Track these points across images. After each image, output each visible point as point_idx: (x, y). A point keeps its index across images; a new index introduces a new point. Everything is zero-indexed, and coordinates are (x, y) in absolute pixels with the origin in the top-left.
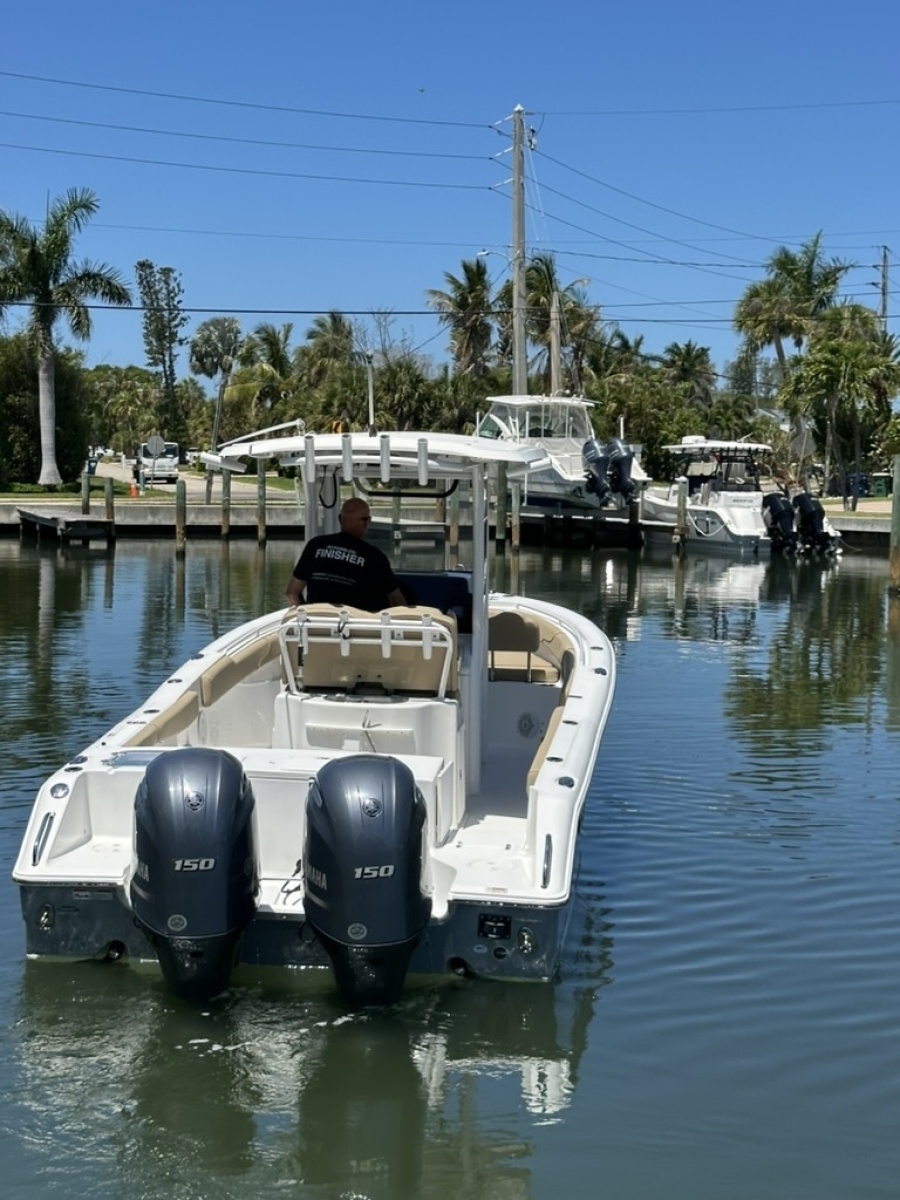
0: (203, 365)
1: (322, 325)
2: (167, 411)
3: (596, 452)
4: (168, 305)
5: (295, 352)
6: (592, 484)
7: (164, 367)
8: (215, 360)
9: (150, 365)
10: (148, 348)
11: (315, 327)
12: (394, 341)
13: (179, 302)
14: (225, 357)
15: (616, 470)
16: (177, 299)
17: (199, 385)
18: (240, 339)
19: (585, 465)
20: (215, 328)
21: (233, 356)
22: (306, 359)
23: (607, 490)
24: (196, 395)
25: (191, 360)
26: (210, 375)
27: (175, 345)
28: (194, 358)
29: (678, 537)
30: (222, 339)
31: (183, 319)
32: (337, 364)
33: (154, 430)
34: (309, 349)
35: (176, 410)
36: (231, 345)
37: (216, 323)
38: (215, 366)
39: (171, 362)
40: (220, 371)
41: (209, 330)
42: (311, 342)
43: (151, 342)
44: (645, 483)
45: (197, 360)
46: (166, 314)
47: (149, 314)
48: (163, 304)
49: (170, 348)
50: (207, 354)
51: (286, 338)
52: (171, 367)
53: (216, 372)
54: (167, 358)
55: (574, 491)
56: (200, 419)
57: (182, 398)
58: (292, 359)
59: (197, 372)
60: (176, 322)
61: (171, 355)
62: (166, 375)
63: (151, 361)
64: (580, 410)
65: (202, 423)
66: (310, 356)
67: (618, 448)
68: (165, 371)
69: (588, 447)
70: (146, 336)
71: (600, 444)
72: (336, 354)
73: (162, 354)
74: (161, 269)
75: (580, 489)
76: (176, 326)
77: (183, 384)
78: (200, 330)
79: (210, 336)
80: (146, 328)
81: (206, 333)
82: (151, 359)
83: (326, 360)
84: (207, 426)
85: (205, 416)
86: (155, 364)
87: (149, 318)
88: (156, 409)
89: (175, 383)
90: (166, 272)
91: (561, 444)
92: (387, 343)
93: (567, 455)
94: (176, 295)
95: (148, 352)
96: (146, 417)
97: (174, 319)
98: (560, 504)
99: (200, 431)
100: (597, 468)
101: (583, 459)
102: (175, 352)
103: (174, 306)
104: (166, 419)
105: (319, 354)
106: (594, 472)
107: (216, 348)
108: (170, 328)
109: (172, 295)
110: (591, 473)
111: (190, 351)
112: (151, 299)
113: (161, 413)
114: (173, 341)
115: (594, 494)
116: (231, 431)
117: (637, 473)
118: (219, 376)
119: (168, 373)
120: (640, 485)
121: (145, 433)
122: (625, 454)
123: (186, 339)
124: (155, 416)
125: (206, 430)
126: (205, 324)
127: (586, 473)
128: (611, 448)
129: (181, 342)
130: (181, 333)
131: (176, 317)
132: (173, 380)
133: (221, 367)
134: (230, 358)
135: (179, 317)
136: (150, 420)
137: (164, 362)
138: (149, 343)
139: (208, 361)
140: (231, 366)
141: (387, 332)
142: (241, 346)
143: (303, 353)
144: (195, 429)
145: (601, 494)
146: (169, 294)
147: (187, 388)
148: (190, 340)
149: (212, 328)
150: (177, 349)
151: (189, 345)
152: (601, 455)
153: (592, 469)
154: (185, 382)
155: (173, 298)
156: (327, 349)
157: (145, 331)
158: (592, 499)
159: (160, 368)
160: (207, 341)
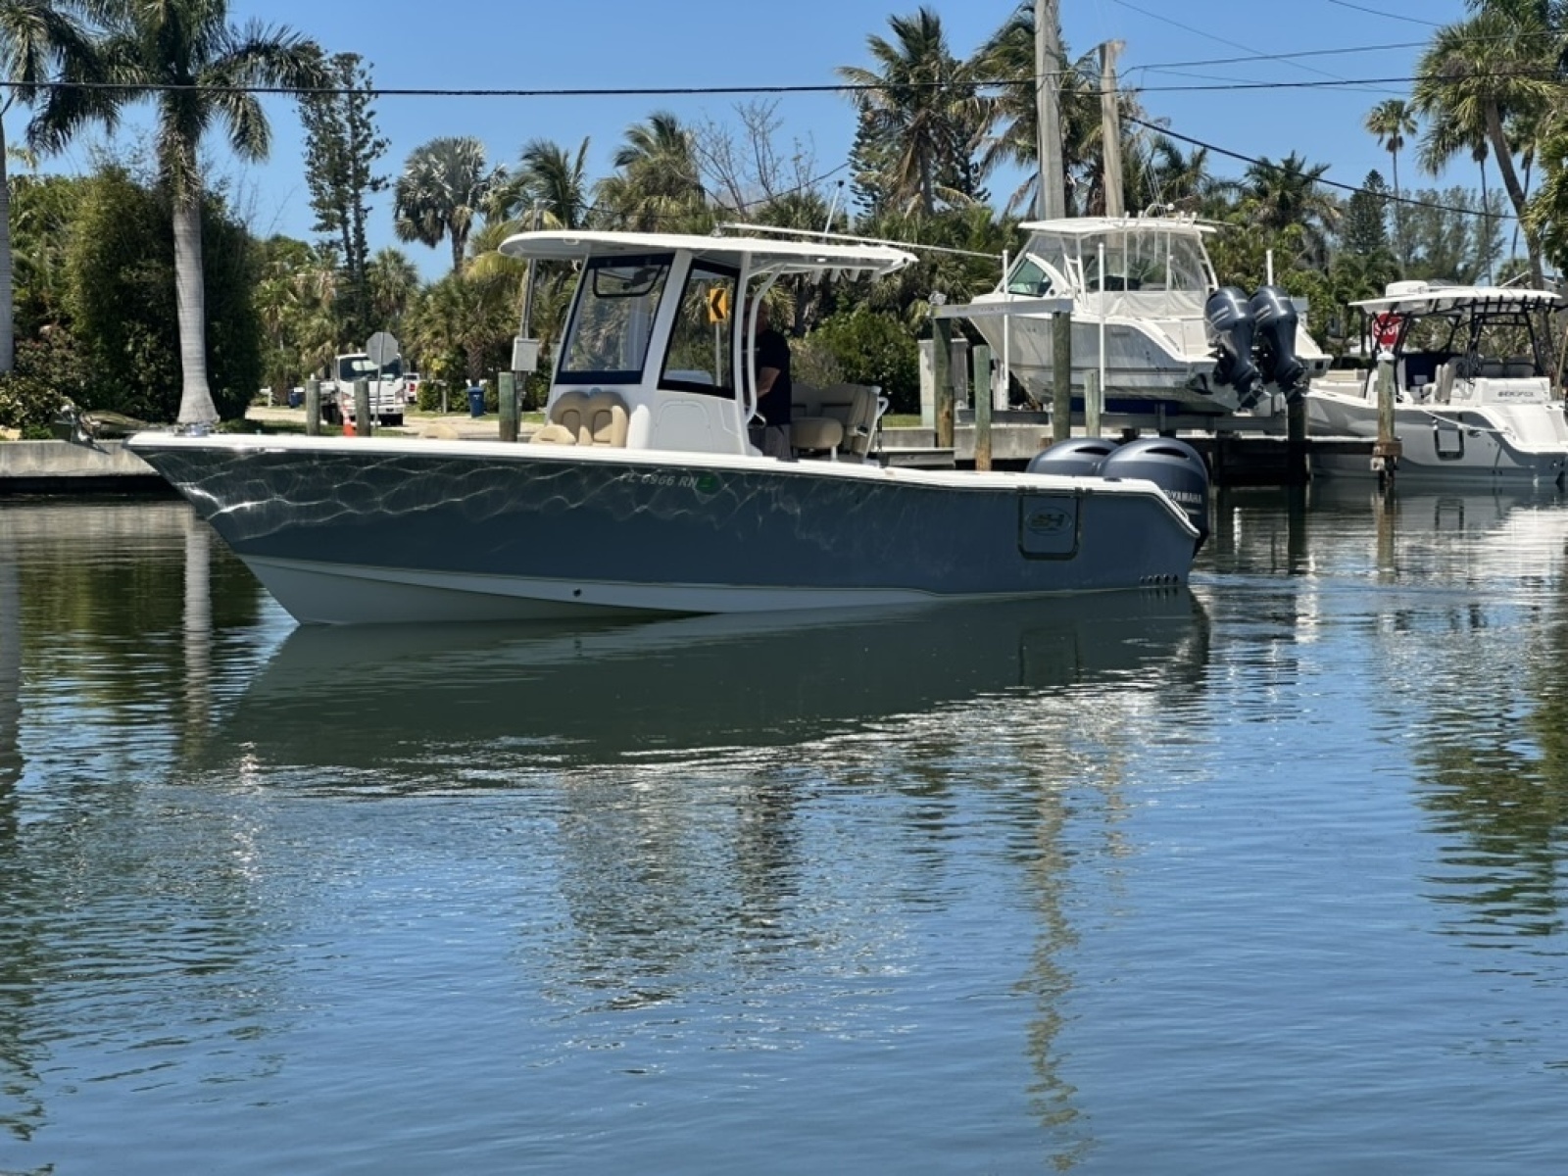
0: (418, 222)
1: (641, 140)
2: (352, 310)
3: (1231, 311)
4: (351, 120)
5: (595, 188)
6: (1226, 370)
7: (345, 232)
8: (440, 214)
9: (319, 228)
10: (315, 199)
11: (629, 144)
12: (779, 160)
13: (371, 114)
14: (459, 208)
15: (1267, 341)
16: (366, 109)
17: (407, 262)
18: (483, 176)
19: (1210, 335)
20: (437, 157)
21: (472, 206)
22: (618, 200)
23: (1253, 377)
24: (401, 280)
25: (397, 216)
26: (431, 241)
27: (367, 191)
28: (402, 213)
29: (1382, 461)
30: (451, 178)
31: (380, 145)
32: (674, 206)
33: (328, 344)
34: (622, 185)
35: (368, 306)
36: (470, 187)
37: (439, 148)
38: (439, 224)
39: (359, 221)
40: (448, 234)
41: (427, 162)
42: (622, 169)
43: (322, 188)
44: (1319, 364)
45: (407, 215)
46: (347, 136)
47: (315, 139)
48: (342, 118)
49: (357, 196)
50: (426, 204)
51: (580, 164)
52: (358, 231)
53: (441, 236)
54: (350, 215)
55: (1193, 382)
56: (426, 316)
57: (377, 287)
58: (589, 200)
59: (406, 235)
60: (366, 151)
61: (358, 208)
62: (348, 247)
63: (321, 222)
64: (1191, 241)
65: (427, 322)
66: (625, 194)
67: (1270, 302)
68: (346, 238)
69: (1214, 303)
70: (311, 178)
71: (1238, 296)
72: (671, 191)
73: (343, 209)
74: (338, 56)
75: (1203, 377)
76: (366, 157)
77: (378, 261)
78: (413, 163)
79: (429, 172)
80: (310, 163)
81: (423, 167)
82: (321, 217)
83: (655, 199)
84: (438, 327)
85: (432, 310)
86: (329, 226)
87: (315, 145)
88: (331, 307)
89: (366, 260)
90: (347, 60)
91: (1158, 301)
92: (768, 163)
93: (1175, 319)
94: (364, 102)
95: (316, 205)
96: (315, 322)
97: (362, 144)
98: (1163, 407)
99: (427, 336)
100: (1233, 338)
101: (1207, 325)
102: (364, 204)
103: (361, 120)
104: (350, 324)
105: (642, 189)
106: (1229, 347)
107: (441, 194)
108: (355, 161)
109: (358, 102)
110: (1222, 348)
111: (394, 200)
112: (319, 110)
113: (341, 318)
114: (362, 184)
115: (1230, 387)
116: (481, 335)
117: (1305, 348)
118: (446, 244)
119: (352, 241)
120: (1312, 367)
121: (314, 350)
122: (1283, 312)
123: (384, 179)
124: (332, 320)
125: (436, 334)
126: (419, 151)
127: (1212, 350)
128: (1255, 301)
129: (375, 185)
130: (376, 169)
131: (365, 141)
132: (363, 253)
133: (450, 225)
134: (468, 209)
135: (371, 141)
136: (321, 325)
137: (345, 222)
138: (319, 189)
139: (427, 217)
140: (468, 224)
141: (766, 144)
142: (485, 188)
143: (614, 189)
144: (416, 333)
145: (1242, 386)
146: (351, 102)
147: (385, 268)
148: (391, 181)
149: (432, 158)
150: (368, 197)
151: (391, 191)
152: (1241, 315)
153: (1223, 341)
154: (382, 256)
155: (358, 108)
156: (657, 179)
157: (310, 169)
158: (1225, 396)
159: (337, 234)
160: (426, 180)
